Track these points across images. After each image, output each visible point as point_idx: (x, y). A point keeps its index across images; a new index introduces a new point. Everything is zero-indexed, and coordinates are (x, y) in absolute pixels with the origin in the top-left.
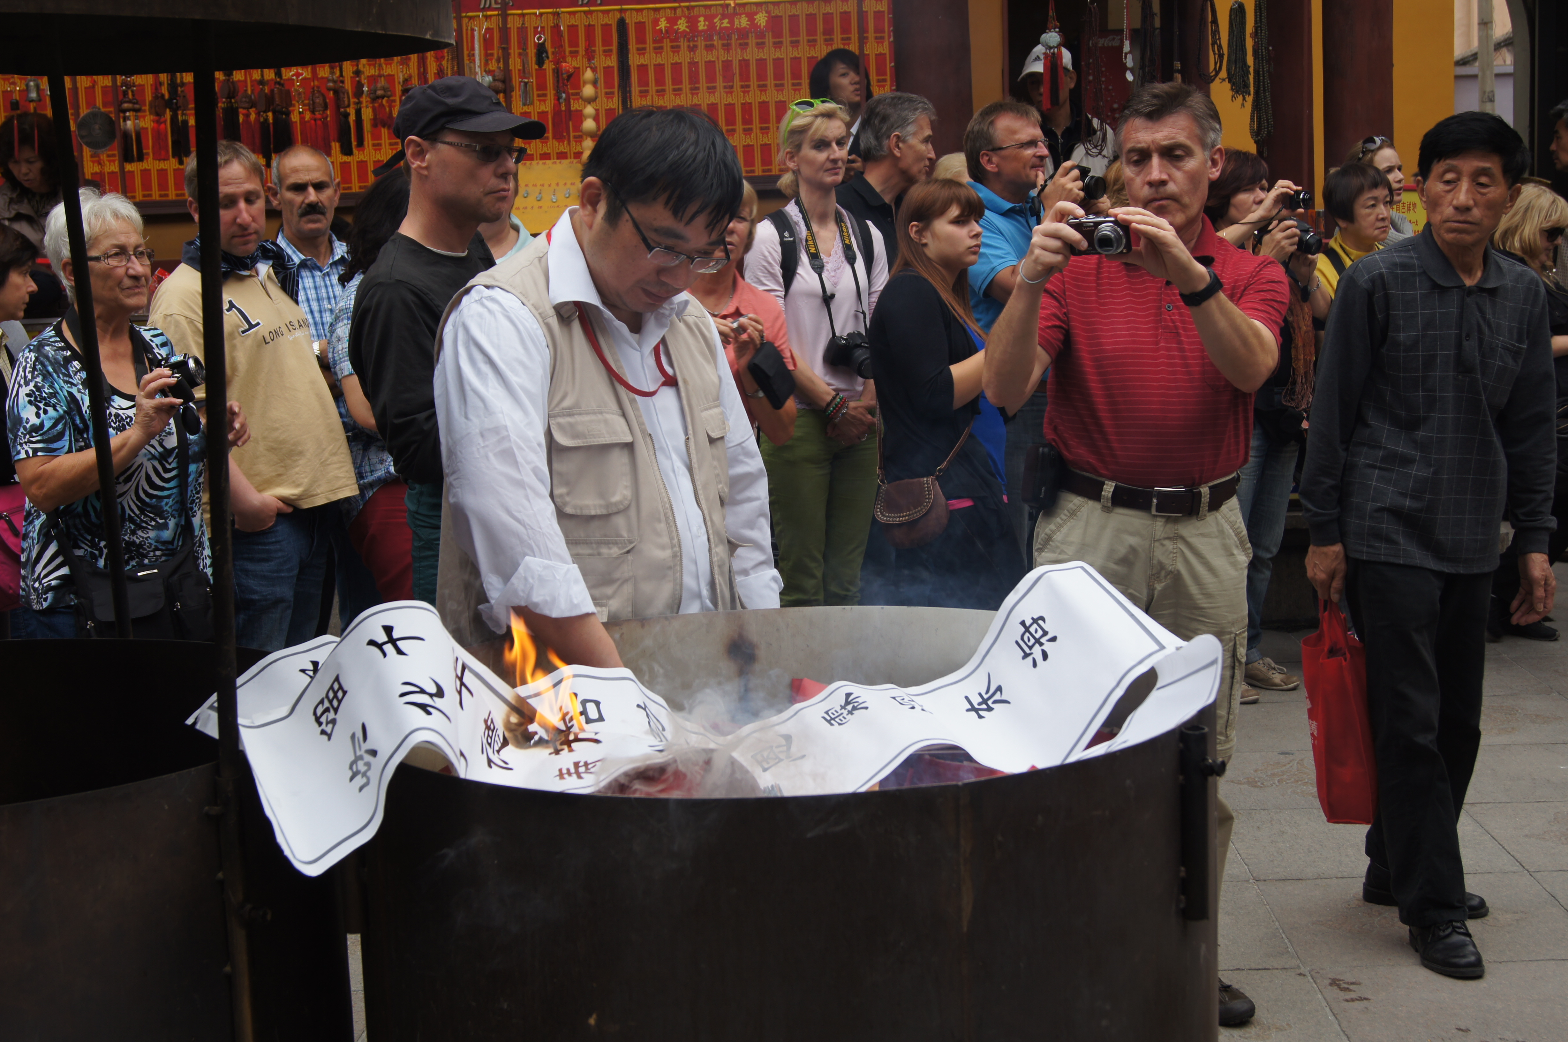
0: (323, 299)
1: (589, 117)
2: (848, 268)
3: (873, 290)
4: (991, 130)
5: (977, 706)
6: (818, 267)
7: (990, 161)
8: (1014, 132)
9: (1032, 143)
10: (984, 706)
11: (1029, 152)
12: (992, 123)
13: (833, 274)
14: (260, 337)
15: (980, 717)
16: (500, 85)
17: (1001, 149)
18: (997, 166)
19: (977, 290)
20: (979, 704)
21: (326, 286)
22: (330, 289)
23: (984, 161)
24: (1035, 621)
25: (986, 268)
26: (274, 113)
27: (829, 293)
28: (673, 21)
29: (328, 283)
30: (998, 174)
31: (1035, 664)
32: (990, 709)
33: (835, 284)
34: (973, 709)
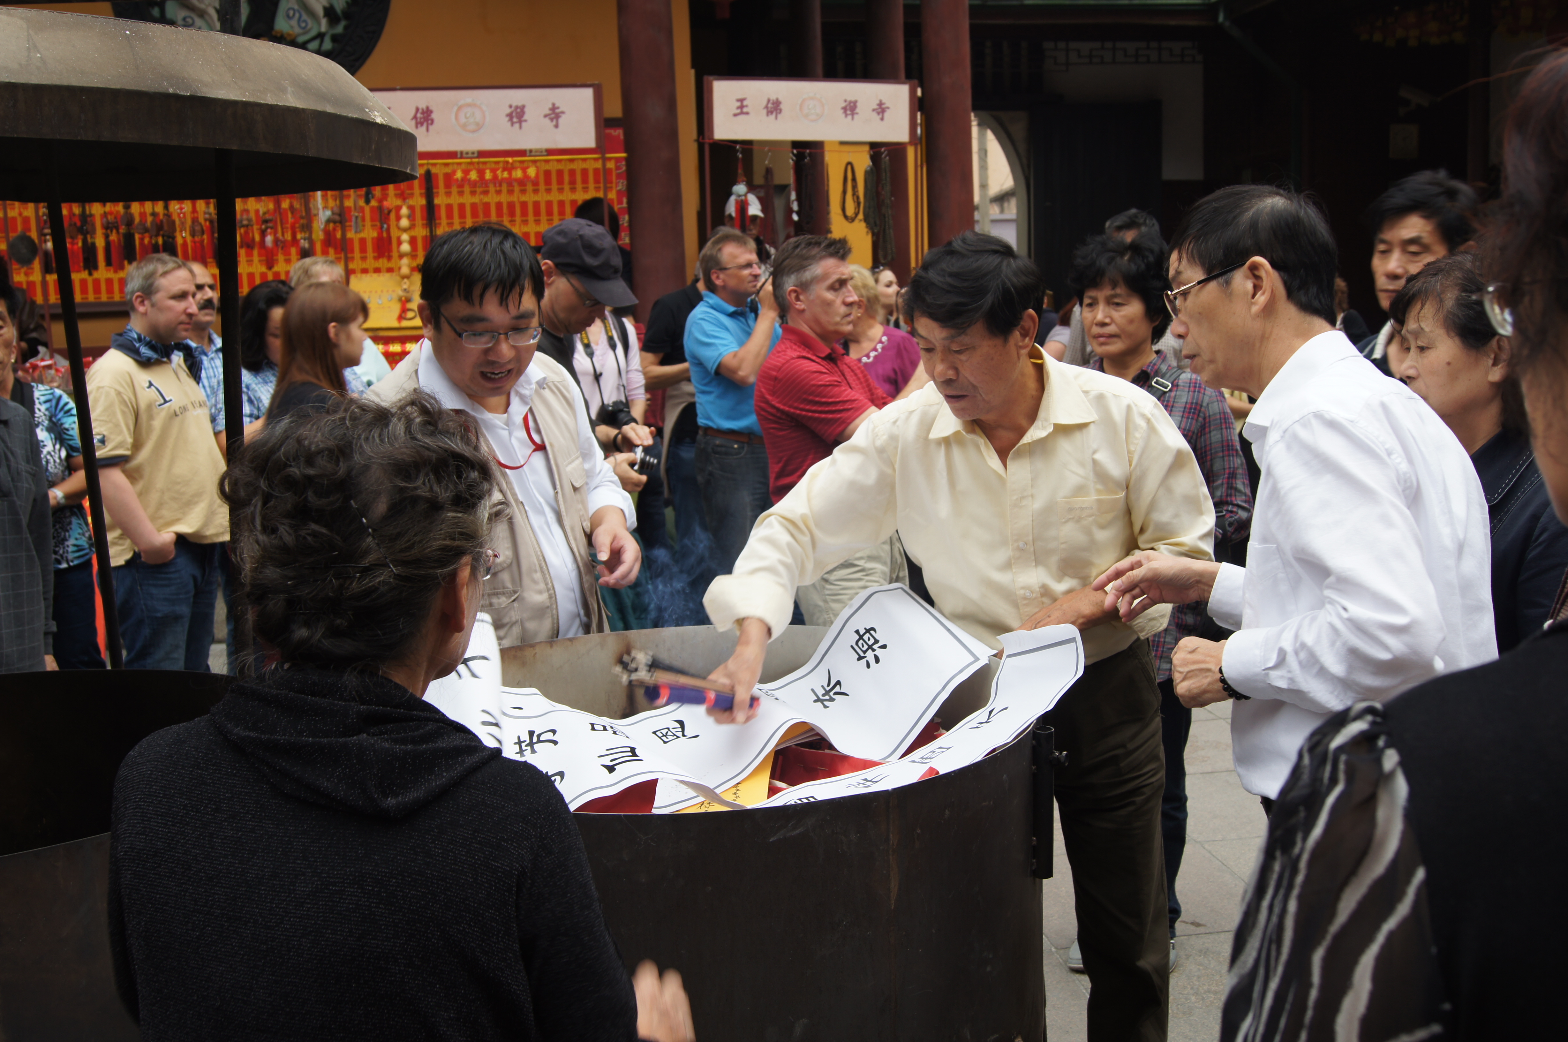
0: (211, 377)
1: (405, 241)
2: (611, 353)
3: (630, 368)
4: (719, 255)
5: (821, 698)
6: (590, 354)
7: (718, 278)
8: (735, 257)
9: (749, 265)
10: (827, 697)
11: (746, 272)
12: (720, 250)
13: (600, 358)
14: (172, 411)
15: (826, 707)
16: (337, 218)
17: (725, 269)
18: (724, 281)
19: (709, 369)
20: (823, 695)
21: (212, 368)
22: (215, 370)
23: (714, 277)
24: (868, 631)
25: (715, 354)
26: (163, 236)
27: (598, 372)
28: (466, 172)
29: (213, 365)
30: (724, 287)
31: (868, 666)
32: (832, 700)
33: (603, 366)
34: (818, 700)
